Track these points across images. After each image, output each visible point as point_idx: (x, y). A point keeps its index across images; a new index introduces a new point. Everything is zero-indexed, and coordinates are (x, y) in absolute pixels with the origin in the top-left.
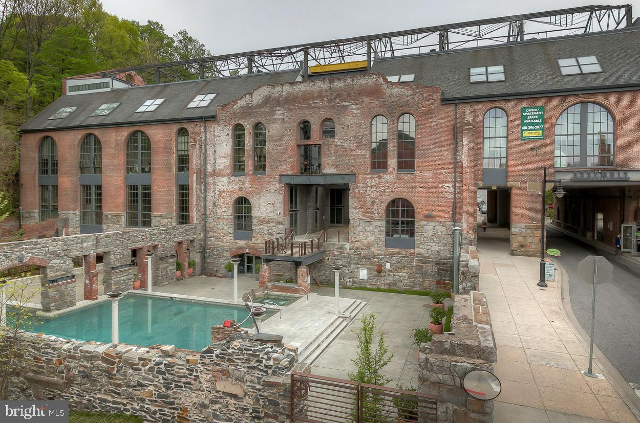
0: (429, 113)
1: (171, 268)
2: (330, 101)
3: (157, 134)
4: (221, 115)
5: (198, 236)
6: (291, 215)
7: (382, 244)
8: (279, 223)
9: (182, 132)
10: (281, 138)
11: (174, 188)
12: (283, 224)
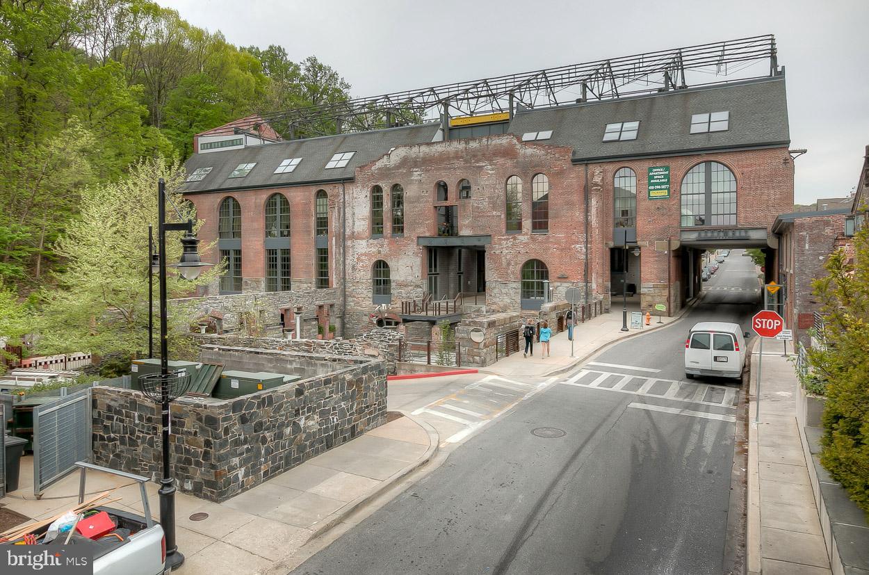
0: (561, 173)
1: (314, 331)
2: (466, 161)
3: (296, 197)
4: (359, 177)
5: (338, 301)
6: (431, 279)
7: (518, 306)
8: (417, 286)
9: (321, 194)
10: (418, 199)
11: (313, 253)
12: (421, 287)
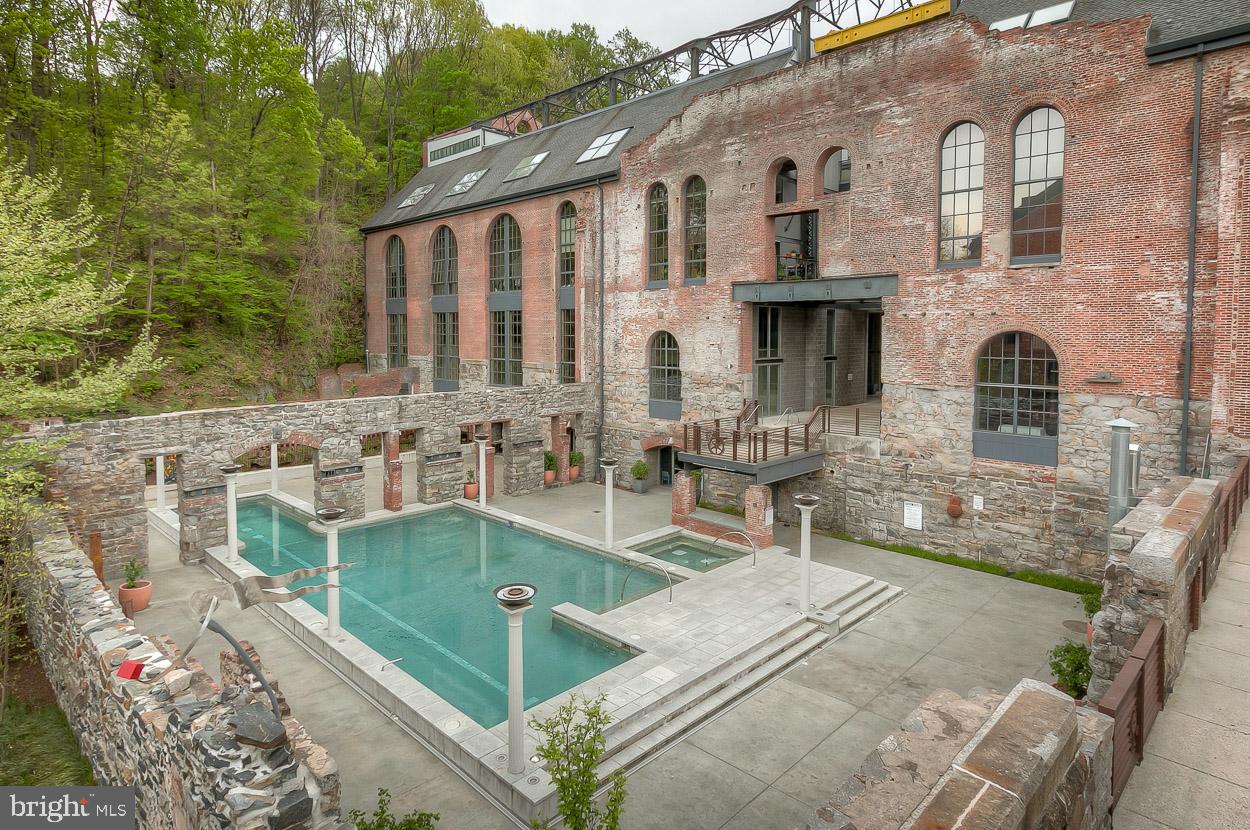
1: (536, 464)
2: (841, 105)
3: (533, 218)
4: (627, 170)
5: (590, 407)
6: (763, 371)
7: (965, 446)
8: (730, 386)
9: (567, 210)
10: (734, 203)
11: (554, 316)
12: (737, 389)
